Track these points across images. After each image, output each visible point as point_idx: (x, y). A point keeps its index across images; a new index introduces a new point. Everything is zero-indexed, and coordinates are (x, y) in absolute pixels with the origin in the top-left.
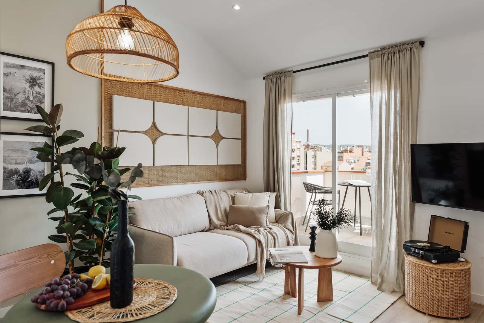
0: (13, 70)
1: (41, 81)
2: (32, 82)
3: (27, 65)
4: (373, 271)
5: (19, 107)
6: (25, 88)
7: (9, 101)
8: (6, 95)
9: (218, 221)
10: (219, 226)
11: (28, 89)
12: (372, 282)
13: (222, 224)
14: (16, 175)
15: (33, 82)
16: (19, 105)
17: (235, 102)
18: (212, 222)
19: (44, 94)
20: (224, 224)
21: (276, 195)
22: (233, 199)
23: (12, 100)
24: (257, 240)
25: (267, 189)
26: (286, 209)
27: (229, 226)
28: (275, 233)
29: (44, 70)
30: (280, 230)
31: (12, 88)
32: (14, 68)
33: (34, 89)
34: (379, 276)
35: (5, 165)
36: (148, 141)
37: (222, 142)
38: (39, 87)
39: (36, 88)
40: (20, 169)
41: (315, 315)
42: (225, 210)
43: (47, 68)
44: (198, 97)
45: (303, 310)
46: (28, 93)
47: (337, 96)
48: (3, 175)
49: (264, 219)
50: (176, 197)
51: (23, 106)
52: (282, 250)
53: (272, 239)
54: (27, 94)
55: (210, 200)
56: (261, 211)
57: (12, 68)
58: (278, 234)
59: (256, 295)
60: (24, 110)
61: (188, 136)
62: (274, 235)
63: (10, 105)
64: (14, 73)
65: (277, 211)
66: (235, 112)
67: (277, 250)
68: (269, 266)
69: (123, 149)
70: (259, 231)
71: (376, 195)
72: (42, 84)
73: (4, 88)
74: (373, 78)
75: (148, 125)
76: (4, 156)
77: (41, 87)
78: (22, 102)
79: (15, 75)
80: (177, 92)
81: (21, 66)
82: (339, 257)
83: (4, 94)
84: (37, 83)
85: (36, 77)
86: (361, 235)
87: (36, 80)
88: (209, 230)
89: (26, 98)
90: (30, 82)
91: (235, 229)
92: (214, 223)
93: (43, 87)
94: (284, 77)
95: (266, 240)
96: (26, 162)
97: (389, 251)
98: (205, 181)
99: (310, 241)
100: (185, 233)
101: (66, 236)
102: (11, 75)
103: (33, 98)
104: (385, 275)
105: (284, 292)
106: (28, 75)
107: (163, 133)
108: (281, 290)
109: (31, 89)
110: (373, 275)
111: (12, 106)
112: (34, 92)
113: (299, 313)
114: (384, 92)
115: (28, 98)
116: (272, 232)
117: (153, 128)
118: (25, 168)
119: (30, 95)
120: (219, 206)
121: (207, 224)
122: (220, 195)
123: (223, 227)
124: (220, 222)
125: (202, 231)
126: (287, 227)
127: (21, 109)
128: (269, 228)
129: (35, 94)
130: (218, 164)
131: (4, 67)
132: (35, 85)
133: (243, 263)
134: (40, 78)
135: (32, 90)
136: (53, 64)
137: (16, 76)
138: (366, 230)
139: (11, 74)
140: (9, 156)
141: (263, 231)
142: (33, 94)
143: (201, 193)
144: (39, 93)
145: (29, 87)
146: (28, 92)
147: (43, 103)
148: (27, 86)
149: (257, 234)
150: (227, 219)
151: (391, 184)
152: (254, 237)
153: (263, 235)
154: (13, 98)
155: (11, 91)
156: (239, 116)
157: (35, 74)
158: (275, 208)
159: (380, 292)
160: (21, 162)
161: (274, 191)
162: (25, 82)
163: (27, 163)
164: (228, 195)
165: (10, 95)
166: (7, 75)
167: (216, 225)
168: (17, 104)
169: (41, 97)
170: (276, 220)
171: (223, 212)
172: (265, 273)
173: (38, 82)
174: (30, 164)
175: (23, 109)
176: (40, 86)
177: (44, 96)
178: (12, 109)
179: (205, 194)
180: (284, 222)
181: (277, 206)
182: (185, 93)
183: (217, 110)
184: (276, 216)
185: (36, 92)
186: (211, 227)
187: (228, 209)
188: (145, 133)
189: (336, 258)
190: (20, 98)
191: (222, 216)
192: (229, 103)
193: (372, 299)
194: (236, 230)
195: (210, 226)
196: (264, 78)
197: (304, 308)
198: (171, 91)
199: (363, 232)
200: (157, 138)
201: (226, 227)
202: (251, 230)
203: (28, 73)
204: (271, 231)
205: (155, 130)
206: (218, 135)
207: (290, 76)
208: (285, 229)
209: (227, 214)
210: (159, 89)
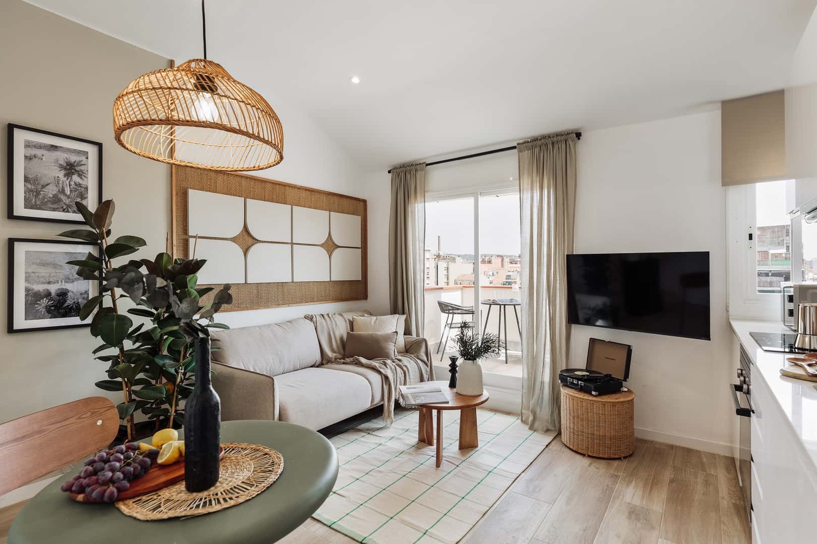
0: (39, 152)
1: (82, 168)
2: (69, 169)
3: (61, 146)
4: (523, 407)
5: (48, 203)
6: (58, 177)
7: (33, 195)
8: (29, 186)
9: (332, 353)
10: (333, 360)
11: (62, 178)
12: (522, 420)
13: (337, 357)
14: (45, 299)
15: (71, 169)
16: (49, 201)
17: (353, 201)
18: (324, 353)
19: (88, 186)
20: (340, 356)
21: (405, 317)
22: (351, 324)
23: (38, 194)
24: (383, 376)
25: (395, 311)
26: (418, 335)
27: (346, 359)
28: (406, 366)
29: (87, 152)
30: (412, 361)
31: (38, 177)
32: (41, 148)
33: (72, 178)
34: (530, 413)
35: (28, 285)
36: (237, 250)
37: (337, 251)
38: (80, 176)
39: (75, 178)
40: (51, 291)
41: (458, 466)
42: (342, 339)
43: (92, 151)
44: (304, 194)
45: (443, 461)
46: (63, 185)
47: (479, 196)
48: (25, 299)
49: (392, 349)
50: (276, 324)
51: (55, 202)
52: (415, 388)
53: (401, 373)
54: (61, 186)
55: (323, 327)
56: (387, 338)
57: (37, 148)
58: (409, 367)
59: (384, 445)
60: (57, 208)
61: (292, 244)
62: (405, 368)
63: (35, 201)
64: (41, 156)
65: (407, 338)
66: (353, 214)
67: (410, 388)
68: (399, 408)
69: (203, 262)
70: (385, 364)
71: (527, 315)
72: (84, 172)
73: (25, 177)
74: (523, 174)
75: (237, 230)
76: (26, 273)
77: (82, 176)
78: (53, 197)
79: (42, 159)
80: (277, 187)
81: (52, 146)
82: (486, 394)
83: (25, 185)
84: (77, 171)
85: (75, 162)
86: (507, 363)
87: (74, 166)
88: (321, 365)
89: (59, 191)
90: (65, 169)
91: (354, 363)
92: (327, 355)
93: (85, 177)
94: (414, 170)
95: (394, 375)
96: (60, 282)
97: (542, 383)
98: (315, 302)
99: (450, 374)
100: (289, 371)
101: (121, 382)
102: (36, 160)
103: (71, 191)
104: (538, 412)
105: (417, 440)
106: (62, 159)
107: (258, 240)
108: (414, 438)
109: (67, 179)
110: (523, 411)
111: (38, 203)
112: (72, 183)
113: (438, 464)
114: (535, 191)
115: (63, 191)
116: (402, 365)
117: (245, 233)
118: (59, 289)
119: (65, 187)
120: (334, 333)
121: (317, 357)
122: (334, 320)
123: (338, 360)
124: (335, 354)
125: (311, 367)
126: (420, 357)
127: (52, 206)
128: (398, 360)
129: (73, 186)
130: (332, 280)
131: (25, 147)
132: (73, 174)
133: (365, 405)
134: (81, 163)
135: (69, 180)
136: (100, 146)
137: (44, 160)
138: (511, 356)
139: (36, 157)
140: (34, 272)
141: (391, 364)
142: (70, 185)
143: (310, 318)
144: (80, 185)
145: (65, 176)
146: (63, 183)
147: (86, 198)
148: (61, 174)
149: (383, 369)
150: (344, 348)
151: (544, 302)
152: (379, 372)
153: (391, 368)
154: (40, 191)
155: (37, 181)
156: (358, 219)
157: (73, 158)
158: (405, 334)
159: (531, 432)
160: (53, 281)
161: (403, 313)
162: (59, 169)
163: (62, 282)
164: (345, 319)
165: (34, 186)
166: (30, 159)
167: (330, 358)
168: (46, 200)
169: (83, 190)
170: (406, 349)
171: (339, 342)
172: (393, 417)
173: (78, 168)
174: (66, 284)
175: (55, 206)
176: (81, 174)
177: (87, 188)
178: (38, 206)
179: (314, 319)
180: (416, 352)
181: (407, 332)
182: (287, 188)
183: (330, 211)
184: (406, 344)
185: (75, 183)
186: (324, 362)
187: (345, 337)
188: (233, 240)
189: (482, 394)
190: (51, 191)
191: (338, 347)
192: (346, 202)
193: (524, 442)
194: (356, 364)
195: (322, 360)
196: (389, 172)
197: (444, 459)
198: (269, 186)
199: (509, 360)
200: (250, 247)
201: (342, 360)
202: (375, 363)
203: (62, 157)
204: (401, 363)
205: (246, 237)
206: (331, 243)
207: (422, 170)
208: (418, 360)
209: (343, 344)
210: (252, 183)
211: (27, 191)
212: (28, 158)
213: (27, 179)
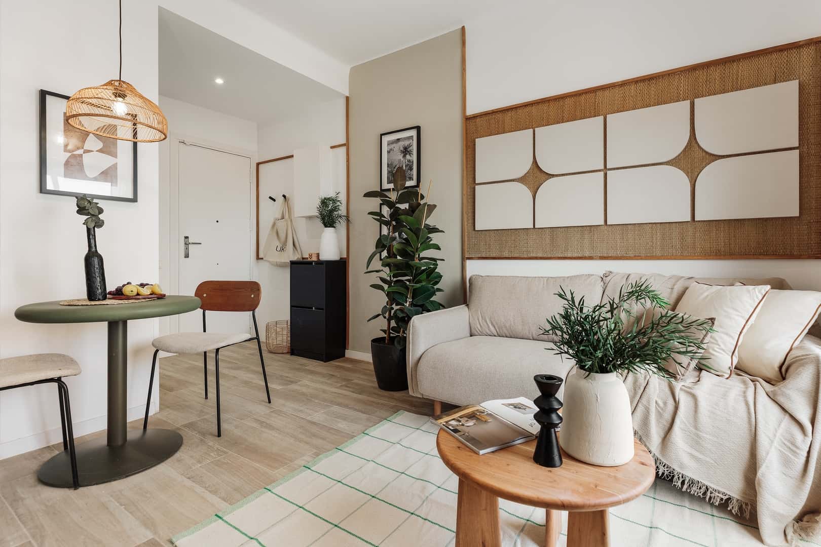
0: (392, 146)
1: (411, 148)
3: (401, 137)
6: (400, 159)
7: (391, 174)
8: (389, 169)
11: (402, 159)
15: (406, 151)
19: (413, 160)
29: (412, 136)
31: (392, 162)
32: (393, 143)
33: (406, 158)
36: (524, 191)
38: (410, 154)
39: (408, 157)
43: (415, 134)
44: (634, 89)
54: (401, 164)
61: (606, 170)
63: (391, 178)
64: (394, 148)
69: (435, 206)
72: (411, 151)
73: (388, 164)
80: (583, 97)
81: (397, 140)
83: (386, 168)
84: (408, 152)
85: (407, 145)
87: (407, 149)
90: (403, 152)
102: (391, 152)
103: (406, 166)
106: (401, 147)
107: (550, 175)
109: (404, 159)
112: (406, 161)
119: (403, 164)
129: (407, 162)
130: (695, 219)
131: (386, 146)
132: (407, 154)
134: (410, 145)
136: (418, 128)
137: (395, 150)
139: (391, 150)
142: (405, 163)
144: (409, 161)
145: (403, 157)
146: (402, 162)
147: (413, 169)
148: (401, 157)
155: (392, 165)
157: (407, 143)
162: (400, 153)
165: (391, 169)
169: (411, 164)
173: (409, 150)
176: (410, 153)
177: (413, 162)
178: (392, 181)
182: (599, 93)
183: (695, 97)
200: (540, 185)
203: (401, 144)
205: (536, 173)
206: (695, 154)
210: (545, 107)
211: (389, 172)
212: (389, 152)
213: (388, 165)
